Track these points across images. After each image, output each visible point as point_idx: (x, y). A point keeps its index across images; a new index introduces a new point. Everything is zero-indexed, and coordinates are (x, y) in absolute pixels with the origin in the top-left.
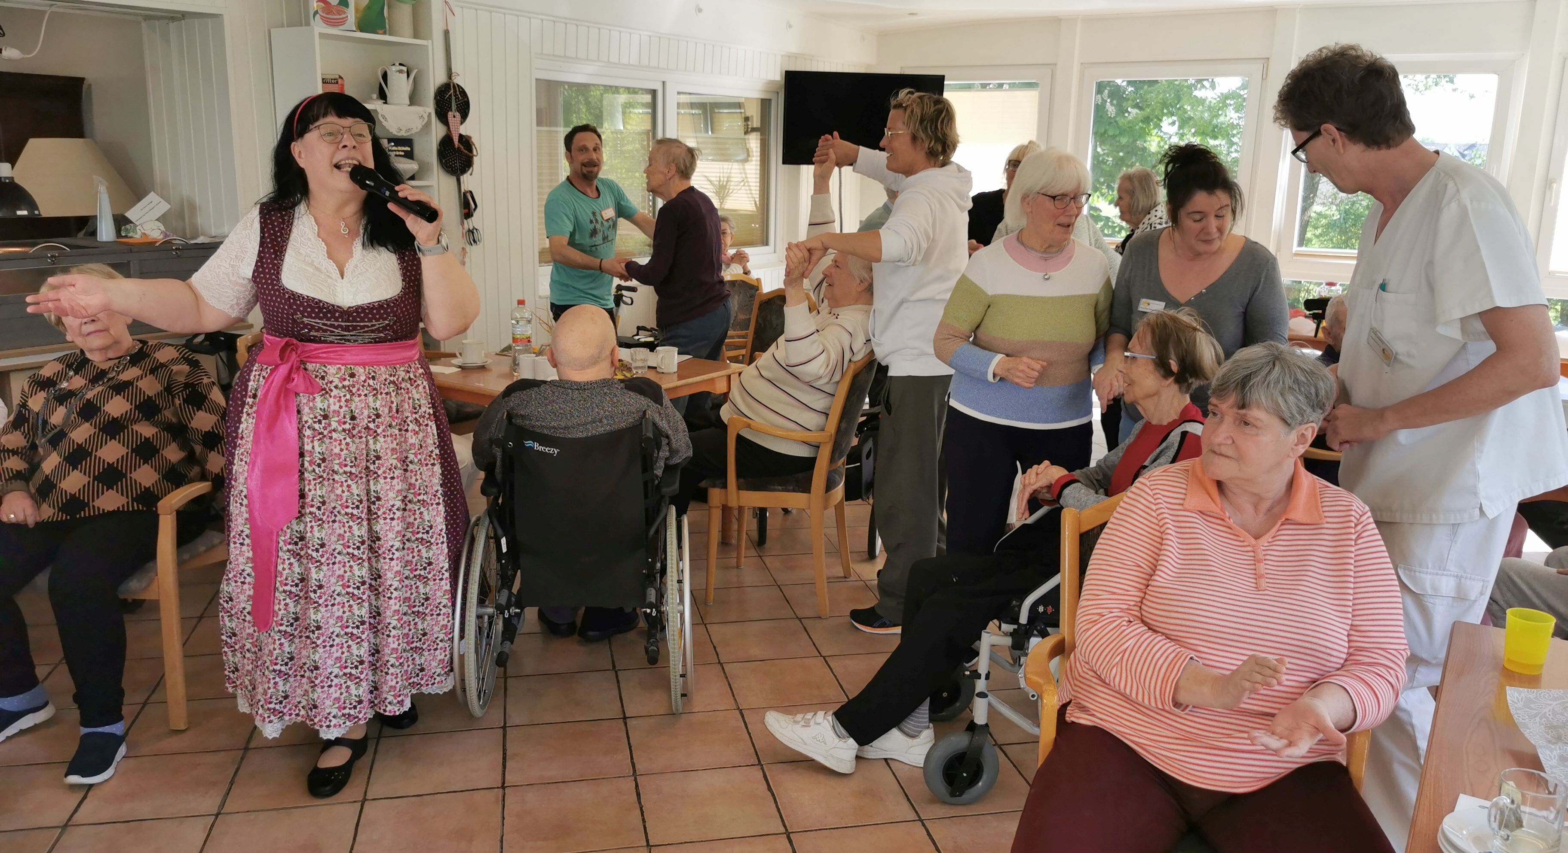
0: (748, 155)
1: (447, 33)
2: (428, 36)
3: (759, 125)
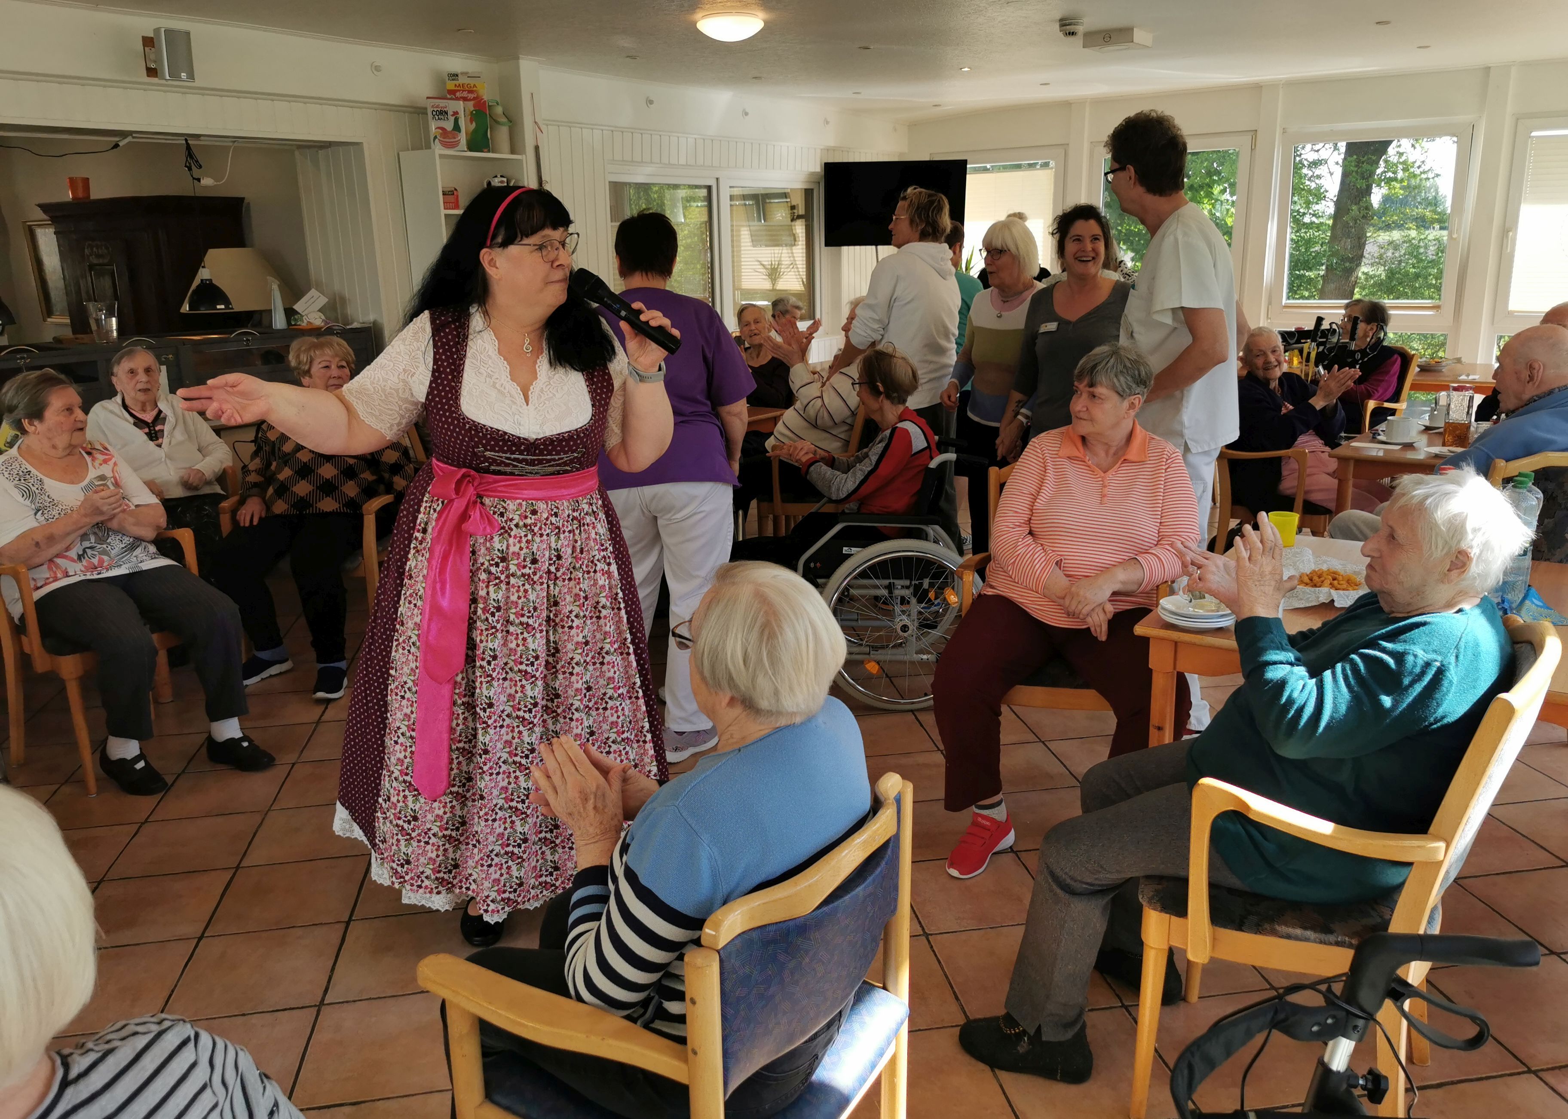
0: (795, 240)
1: (537, 148)
2: (523, 152)
3: (803, 213)
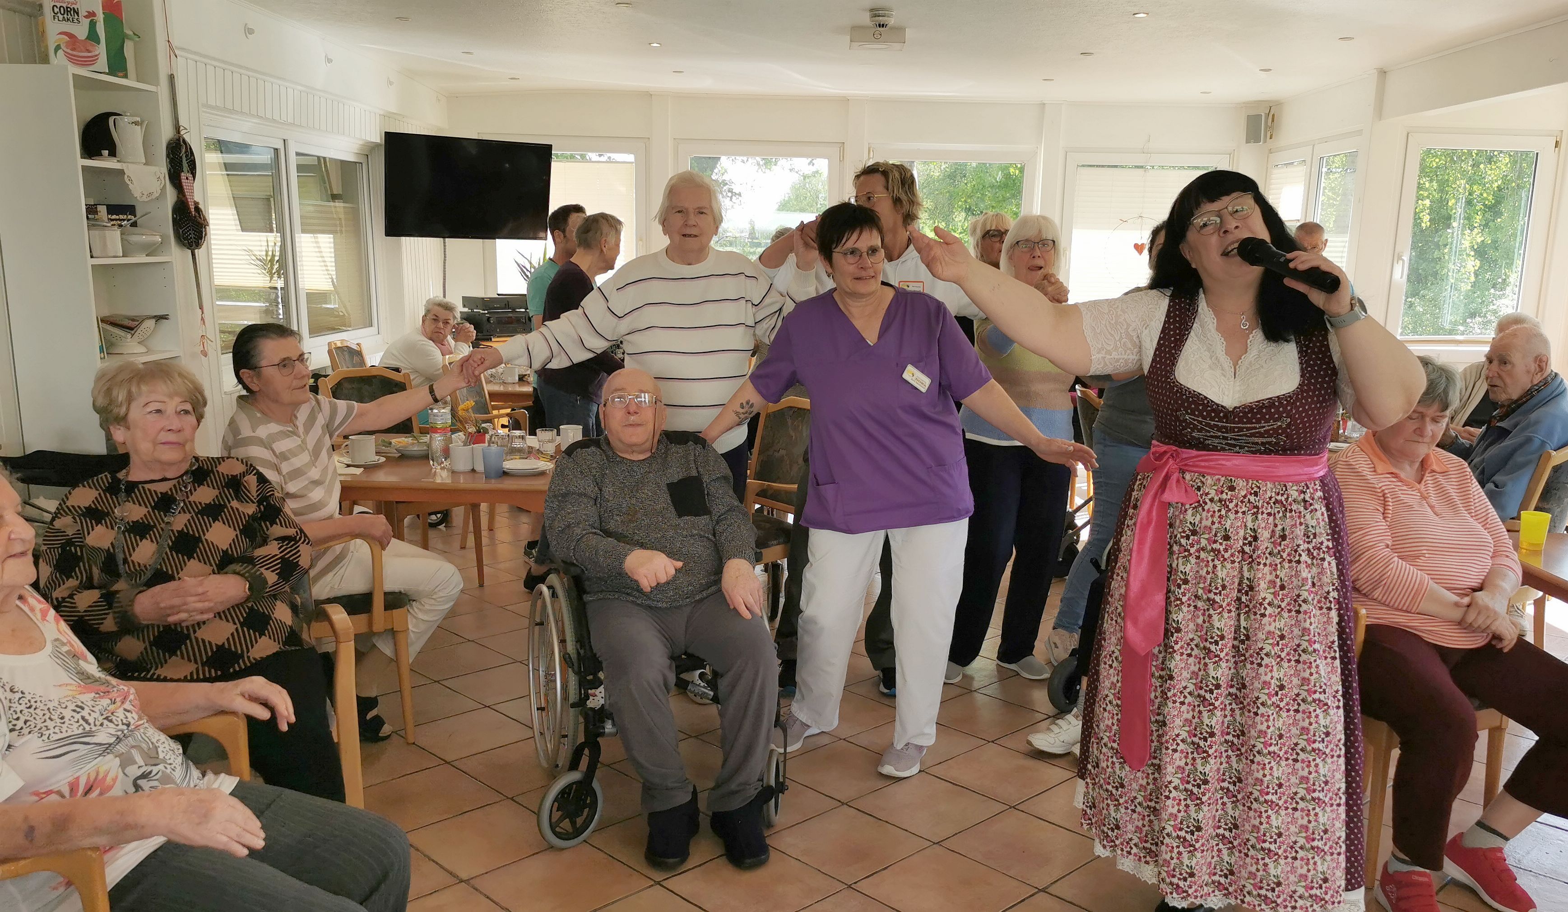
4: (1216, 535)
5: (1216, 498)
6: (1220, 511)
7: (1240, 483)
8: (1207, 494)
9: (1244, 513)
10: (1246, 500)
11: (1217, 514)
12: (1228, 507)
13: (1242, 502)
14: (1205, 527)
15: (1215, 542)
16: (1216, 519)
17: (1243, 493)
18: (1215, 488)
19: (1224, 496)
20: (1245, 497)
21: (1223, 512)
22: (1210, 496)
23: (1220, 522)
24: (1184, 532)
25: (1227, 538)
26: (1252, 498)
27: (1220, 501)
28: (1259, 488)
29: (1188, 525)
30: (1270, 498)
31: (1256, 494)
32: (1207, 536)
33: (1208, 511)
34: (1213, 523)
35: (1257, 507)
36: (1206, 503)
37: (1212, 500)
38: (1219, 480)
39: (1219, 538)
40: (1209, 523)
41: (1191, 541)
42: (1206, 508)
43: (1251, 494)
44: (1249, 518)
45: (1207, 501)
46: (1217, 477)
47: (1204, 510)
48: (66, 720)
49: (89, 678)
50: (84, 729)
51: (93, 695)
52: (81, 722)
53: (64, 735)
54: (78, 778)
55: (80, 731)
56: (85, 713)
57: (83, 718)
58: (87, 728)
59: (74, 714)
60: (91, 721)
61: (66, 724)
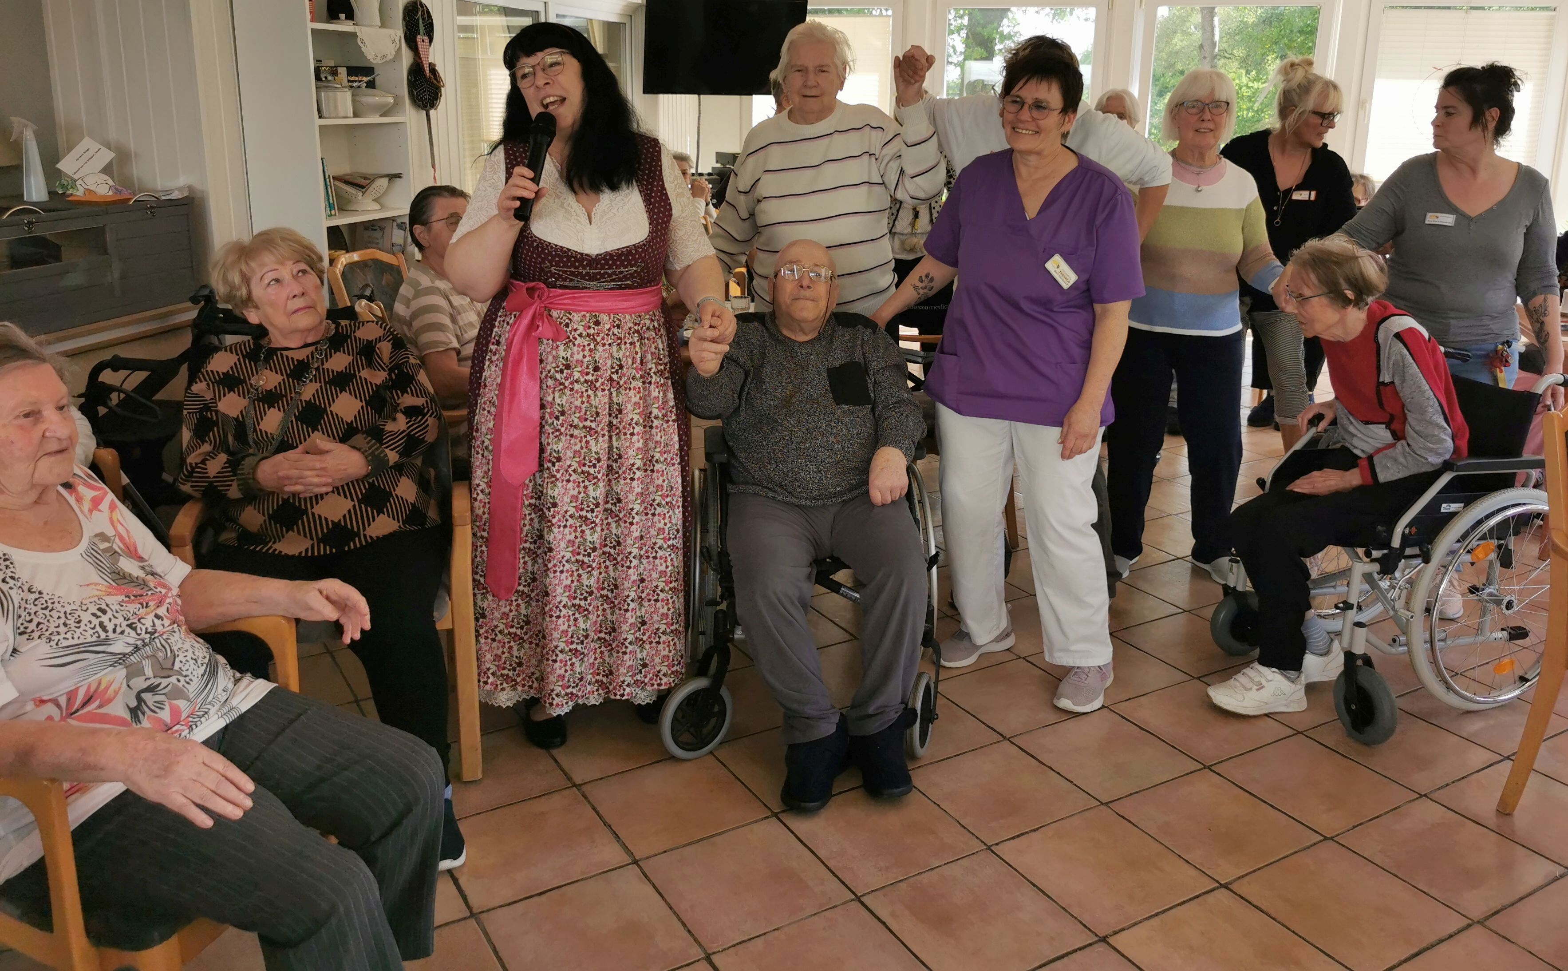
4: (588, 368)
5: (585, 333)
6: (589, 345)
7: (604, 318)
8: (576, 330)
9: (610, 345)
10: (611, 333)
11: (587, 348)
12: (596, 340)
13: (607, 335)
14: (577, 361)
15: (587, 374)
16: (587, 353)
17: (607, 327)
18: (583, 323)
19: (591, 331)
20: (609, 330)
21: (592, 346)
22: (578, 332)
23: (590, 355)
24: (558, 367)
25: (597, 369)
26: (616, 331)
27: (588, 335)
28: (620, 320)
29: (561, 359)
30: (630, 329)
31: (618, 327)
32: (579, 369)
33: (579, 346)
34: (584, 357)
35: (620, 338)
36: (575, 339)
37: (580, 335)
38: (584, 316)
39: (591, 371)
40: (580, 357)
41: (565, 375)
42: (577, 343)
43: (614, 327)
44: (615, 348)
45: (577, 336)
46: (583, 313)
47: (574, 345)
48: (82, 625)
49: (125, 578)
50: (99, 637)
51: (123, 597)
52: (98, 628)
53: (76, 642)
54: (77, 689)
55: (94, 639)
56: (105, 619)
57: (101, 625)
58: (103, 635)
59: (93, 619)
60: (110, 627)
61: (81, 630)
